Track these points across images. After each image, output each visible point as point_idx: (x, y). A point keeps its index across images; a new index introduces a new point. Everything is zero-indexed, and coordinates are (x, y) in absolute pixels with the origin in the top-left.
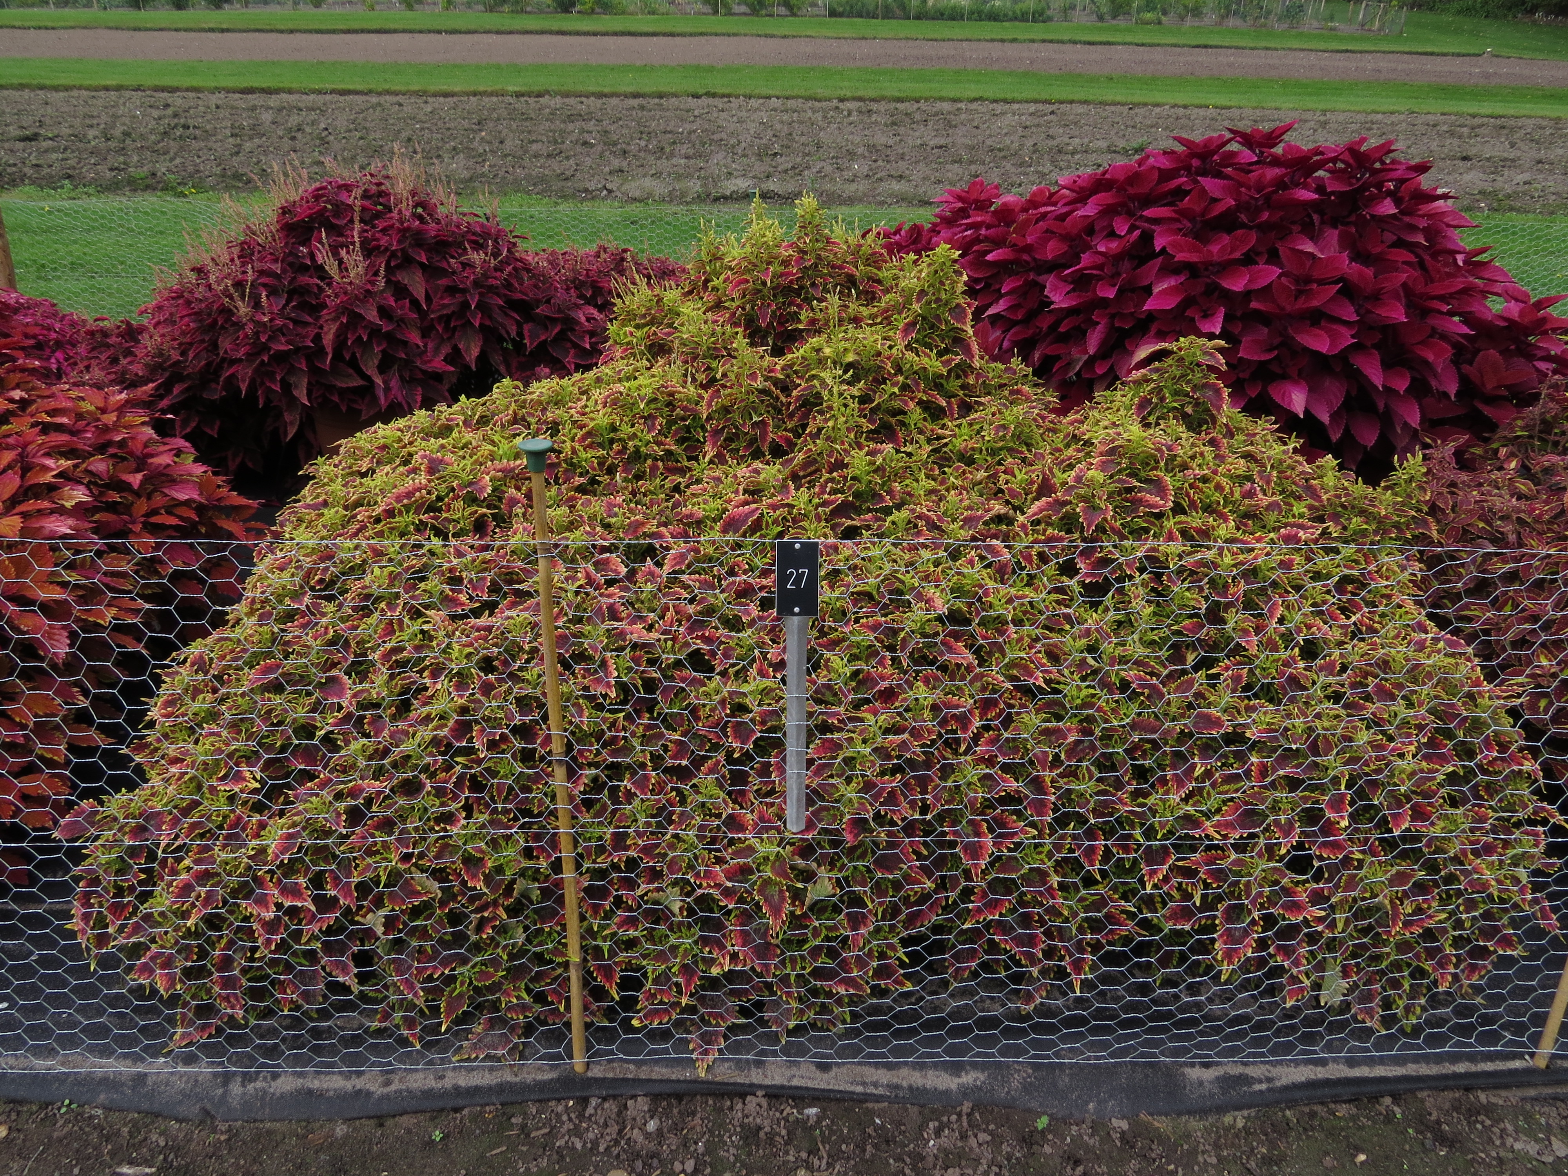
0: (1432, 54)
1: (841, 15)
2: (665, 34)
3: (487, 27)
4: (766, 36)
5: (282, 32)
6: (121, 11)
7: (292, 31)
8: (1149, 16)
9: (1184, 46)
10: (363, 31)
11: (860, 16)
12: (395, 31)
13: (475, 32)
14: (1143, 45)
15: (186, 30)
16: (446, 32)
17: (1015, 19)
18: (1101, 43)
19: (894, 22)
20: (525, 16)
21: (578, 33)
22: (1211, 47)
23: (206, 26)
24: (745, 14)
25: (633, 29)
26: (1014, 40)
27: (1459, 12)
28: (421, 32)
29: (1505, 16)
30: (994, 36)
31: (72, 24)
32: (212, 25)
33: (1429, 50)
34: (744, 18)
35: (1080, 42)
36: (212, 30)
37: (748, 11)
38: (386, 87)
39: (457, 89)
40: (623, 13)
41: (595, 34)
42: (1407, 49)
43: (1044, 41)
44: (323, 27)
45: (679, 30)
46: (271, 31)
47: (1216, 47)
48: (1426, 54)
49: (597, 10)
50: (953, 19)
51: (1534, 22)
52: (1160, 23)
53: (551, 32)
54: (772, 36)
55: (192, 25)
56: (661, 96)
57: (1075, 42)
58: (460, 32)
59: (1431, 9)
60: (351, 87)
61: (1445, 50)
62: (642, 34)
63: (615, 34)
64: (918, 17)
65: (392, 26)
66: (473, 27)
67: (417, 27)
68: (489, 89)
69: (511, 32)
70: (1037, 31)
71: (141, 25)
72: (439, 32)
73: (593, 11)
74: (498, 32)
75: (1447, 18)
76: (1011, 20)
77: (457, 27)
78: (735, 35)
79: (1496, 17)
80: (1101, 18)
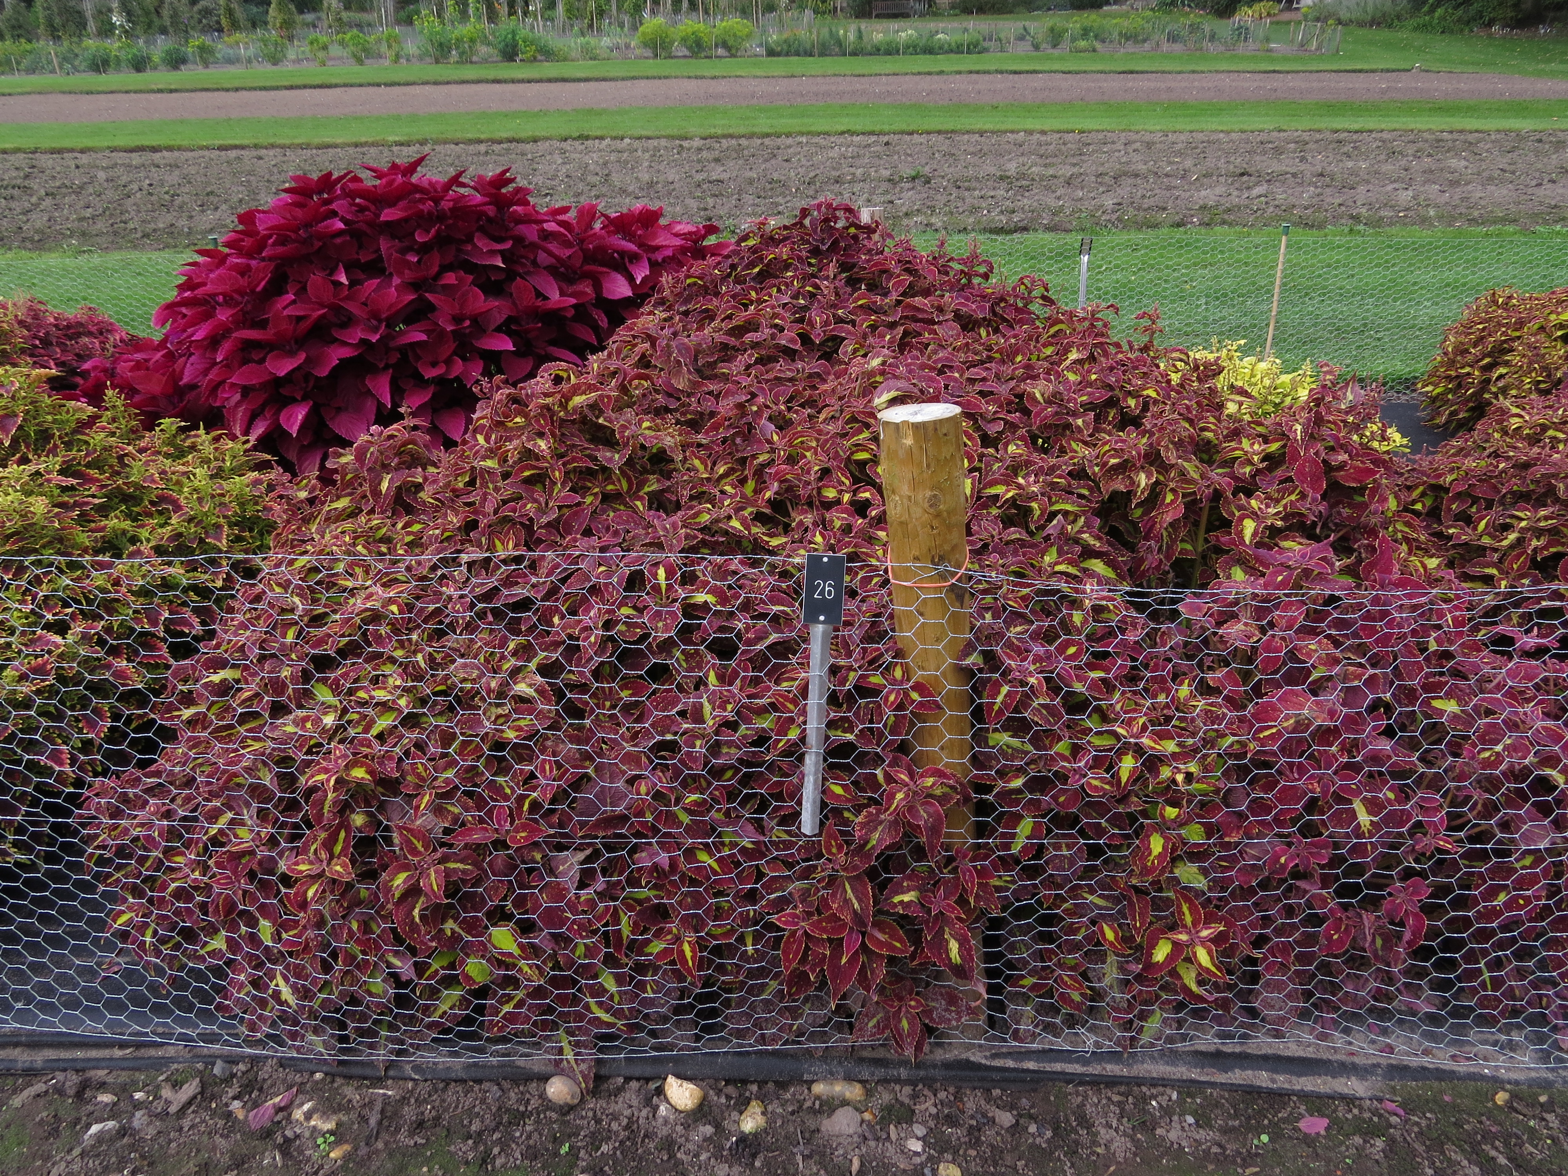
0: (1360, 71)
1: (779, 54)
2: (597, 80)
3: (426, 78)
4: (696, 77)
5: (227, 90)
6: (84, 75)
7: (237, 90)
8: (1083, 44)
9: (1110, 72)
10: (305, 87)
11: (798, 54)
12: (336, 86)
13: (413, 84)
14: (1069, 72)
15: (136, 92)
16: (386, 85)
17: (951, 51)
18: (1027, 72)
19: (828, 59)
20: (469, 66)
21: (513, 81)
22: (1137, 72)
23: (154, 87)
24: (685, 57)
25: (566, 76)
26: (941, 73)
27: (1416, 29)
28: (361, 85)
29: (1462, 31)
30: (921, 70)
31: (28, 89)
32: (160, 86)
33: (1359, 67)
34: (682, 61)
36: (160, 91)
37: (688, 53)
38: (271, 141)
39: (339, 141)
40: (565, 59)
41: (529, 81)
42: (1335, 67)
43: (971, 72)
44: (268, 84)
45: (612, 74)
46: (218, 90)
47: (1142, 72)
48: (1354, 71)
49: (540, 57)
50: (888, 53)
51: (1490, 36)
52: (1094, 50)
53: (487, 81)
54: (703, 77)
55: (142, 87)
56: (535, 140)
57: (1001, 72)
58: (399, 84)
59: (1390, 26)
60: (237, 142)
61: (1374, 67)
62: (579, 80)
63: (549, 80)
64: (854, 54)
65: (334, 81)
66: (411, 79)
67: (358, 81)
68: (370, 140)
69: (448, 83)
70: (969, 62)
71: (94, 89)
72: (379, 85)
73: (535, 59)
74: (436, 83)
75: (1404, 35)
76: (947, 52)
77: (397, 80)
78: (666, 77)
79: (1452, 32)
80: (1036, 47)
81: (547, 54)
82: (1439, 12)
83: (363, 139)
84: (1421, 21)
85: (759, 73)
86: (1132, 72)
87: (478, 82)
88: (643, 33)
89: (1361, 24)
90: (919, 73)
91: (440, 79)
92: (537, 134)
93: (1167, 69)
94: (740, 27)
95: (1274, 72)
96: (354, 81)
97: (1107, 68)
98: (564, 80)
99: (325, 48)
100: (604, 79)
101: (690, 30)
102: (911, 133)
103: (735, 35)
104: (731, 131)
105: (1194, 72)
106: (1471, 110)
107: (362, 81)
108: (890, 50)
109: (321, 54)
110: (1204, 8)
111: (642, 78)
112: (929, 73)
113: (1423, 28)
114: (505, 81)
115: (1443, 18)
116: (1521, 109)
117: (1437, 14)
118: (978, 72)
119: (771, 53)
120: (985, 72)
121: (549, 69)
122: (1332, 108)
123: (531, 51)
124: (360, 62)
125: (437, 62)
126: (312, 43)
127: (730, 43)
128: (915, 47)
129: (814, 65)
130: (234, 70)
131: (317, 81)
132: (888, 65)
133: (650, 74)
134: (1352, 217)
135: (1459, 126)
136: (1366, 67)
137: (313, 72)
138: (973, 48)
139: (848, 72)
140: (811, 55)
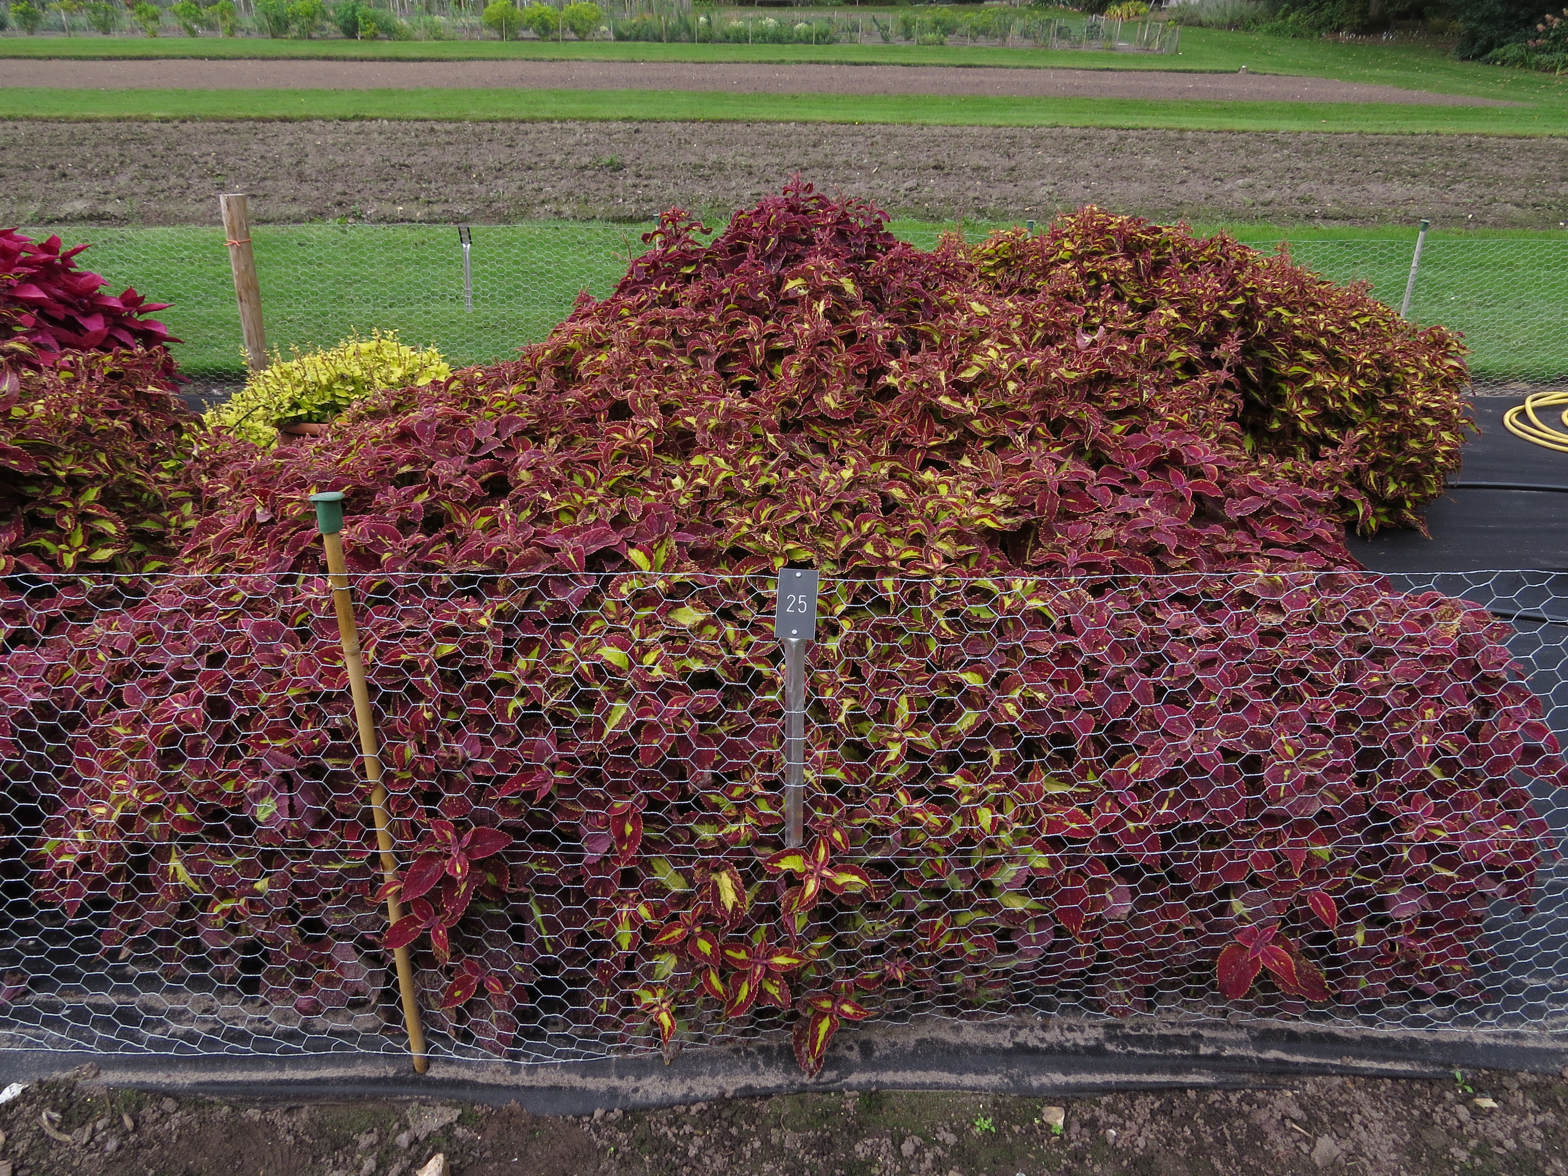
0: (1190, 71)
1: (628, 39)
2: (432, 60)
3: (254, 53)
5: (40, 58)
7: (50, 58)
8: (930, 36)
10: (124, 58)
11: (645, 39)
12: (157, 58)
13: (239, 58)
14: (909, 65)
16: (210, 58)
17: (800, 41)
19: (674, 45)
20: (307, 42)
21: (345, 59)
22: (975, 66)
24: (530, 39)
26: (782, 62)
27: (1270, 32)
28: (183, 58)
29: (1312, 35)
33: (1189, 68)
34: (527, 43)
35: (847, 63)
37: (533, 36)
40: (408, 38)
41: (362, 60)
42: (1167, 67)
43: (811, 62)
44: (83, 53)
45: (447, 55)
46: (29, 58)
47: (980, 66)
48: (1185, 71)
49: (381, 35)
50: (738, 41)
51: (1337, 41)
52: (942, 44)
53: (318, 58)
54: (541, 60)
58: (224, 58)
59: (1247, 29)
61: (1204, 68)
62: (414, 60)
63: (383, 60)
64: (704, 41)
65: (155, 52)
66: (238, 53)
67: (180, 53)
69: (277, 59)
70: (815, 52)
72: (202, 58)
73: (374, 37)
74: (264, 59)
76: (796, 42)
77: (222, 53)
78: (503, 59)
79: (1301, 35)
80: (886, 39)
81: (389, 32)
82: (1292, 17)
83: (127, 114)
84: (1275, 25)
85: (599, 56)
86: (970, 66)
87: (309, 58)
88: (489, 14)
89: (1220, 26)
90: (760, 62)
91: (269, 54)
92: (312, 113)
93: (1005, 63)
94: (587, 10)
95: (1108, 69)
96: (177, 53)
97: (946, 62)
98: (399, 59)
99: (155, 18)
100: (440, 60)
101: (536, 13)
102: (694, 121)
103: (582, 19)
104: (511, 115)
105: (1030, 67)
106: (1255, 111)
107: (186, 53)
108: (740, 38)
109: (151, 25)
110: (1078, 7)
111: (479, 59)
112: (770, 62)
113: (1276, 32)
114: (337, 59)
115: (1296, 22)
116: (1300, 111)
117: (1290, 19)
118: (818, 63)
119: (620, 37)
120: (825, 63)
121: (387, 48)
122: (1122, 106)
123: (371, 28)
124: (193, 33)
125: (274, 36)
126: (140, 12)
127: (578, 25)
128: (764, 36)
129: (659, 50)
130: (58, 38)
131: (138, 52)
132: (733, 52)
133: (486, 56)
134: (978, 211)
135: (1228, 126)
136: (1196, 67)
137: (142, 43)
138: (823, 38)
139: (689, 59)
140: (661, 41)
